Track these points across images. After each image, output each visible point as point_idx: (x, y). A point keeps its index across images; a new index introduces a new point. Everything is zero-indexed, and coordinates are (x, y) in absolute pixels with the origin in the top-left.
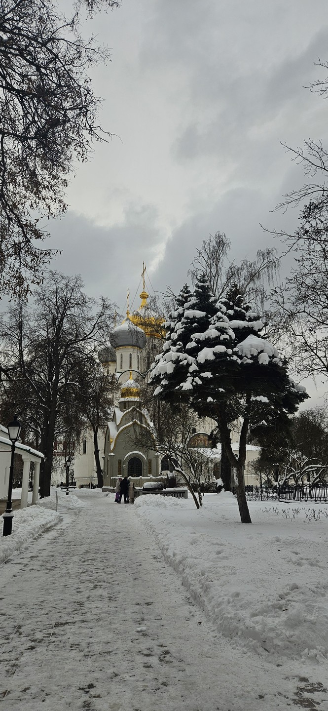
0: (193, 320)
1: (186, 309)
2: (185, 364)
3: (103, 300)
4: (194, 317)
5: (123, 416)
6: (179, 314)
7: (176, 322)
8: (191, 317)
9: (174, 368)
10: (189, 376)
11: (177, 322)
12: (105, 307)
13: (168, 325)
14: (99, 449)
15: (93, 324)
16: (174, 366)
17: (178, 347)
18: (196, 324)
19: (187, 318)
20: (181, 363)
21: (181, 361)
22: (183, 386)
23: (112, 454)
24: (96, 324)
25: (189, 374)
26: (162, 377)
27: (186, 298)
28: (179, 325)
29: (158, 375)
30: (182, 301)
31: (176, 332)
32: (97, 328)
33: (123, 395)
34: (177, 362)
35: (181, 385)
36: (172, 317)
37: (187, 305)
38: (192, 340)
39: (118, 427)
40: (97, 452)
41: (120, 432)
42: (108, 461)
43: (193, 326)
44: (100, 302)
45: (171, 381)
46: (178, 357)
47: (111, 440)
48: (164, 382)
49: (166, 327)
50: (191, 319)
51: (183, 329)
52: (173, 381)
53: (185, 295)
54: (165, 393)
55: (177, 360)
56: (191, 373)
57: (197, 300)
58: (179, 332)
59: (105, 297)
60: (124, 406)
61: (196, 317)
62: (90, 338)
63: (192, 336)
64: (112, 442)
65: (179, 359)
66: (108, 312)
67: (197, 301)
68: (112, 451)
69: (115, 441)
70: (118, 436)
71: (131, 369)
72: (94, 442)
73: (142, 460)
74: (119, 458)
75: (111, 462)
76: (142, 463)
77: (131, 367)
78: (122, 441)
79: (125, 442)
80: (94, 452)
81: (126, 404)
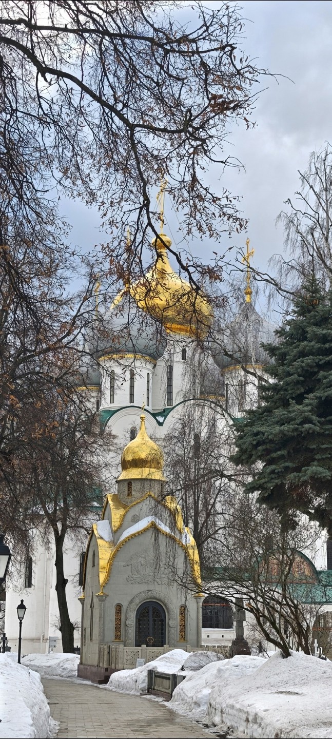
5: (127, 512)
33: (125, 465)
39: (115, 534)
42: (92, 606)
47: (101, 563)
60: (127, 488)
68: (103, 587)
69: (110, 564)
70: (115, 554)
71: (132, 404)
72: (56, 565)
73: (165, 606)
74: (117, 602)
75: (100, 610)
76: (167, 613)
77: (132, 400)
78: (124, 564)
79: (130, 567)
80: (57, 586)
81: (133, 484)
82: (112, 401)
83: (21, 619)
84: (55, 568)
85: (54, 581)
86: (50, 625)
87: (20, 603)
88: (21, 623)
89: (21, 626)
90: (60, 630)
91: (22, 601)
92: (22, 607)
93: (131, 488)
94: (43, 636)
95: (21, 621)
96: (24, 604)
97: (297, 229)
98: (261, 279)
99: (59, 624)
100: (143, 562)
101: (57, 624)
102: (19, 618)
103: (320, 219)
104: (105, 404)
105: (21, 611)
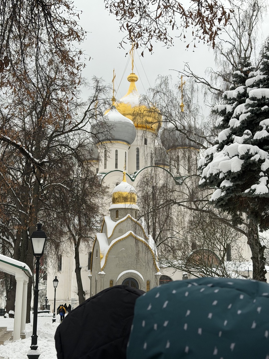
0: (263, 102)
1: (249, 87)
2: (257, 160)
3: (96, 80)
4: (264, 98)
5: (116, 227)
6: (239, 94)
7: (234, 105)
8: (259, 97)
9: (242, 165)
10: (262, 176)
11: (237, 105)
12: (98, 90)
13: (223, 108)
14: (81, 265)
15: (85, 111)
16: (242, 162)
17: (245, 137)
18: (266, 107)
19: (253, 99)
20: (252, 158)
21: (252, 156)
22: (255, 189)
23: (103, 273)
24: (87, 111)
25: (261, 174)
26: (221, 176)
27: (246, 73)
28: (241, 108)
29: (216, 175)
30: (240, 76)
31: (237, 118)
32: (88, 115)
33: (114, 201)
34: (247, 157)
35: (253, 187)
36: (228, 98)
37: (249, 82)
38: (261, 129)
39: (109, 240)
40: (78, 270)
41: (112, 247)
42: (96, 281)
43: (263, 109)
44: (93, 84)
45: (237, 183)
46: (248, 150)
47: (101, 256)
48: (226, 184)
49: (219, 111)
50: (259, 100)
51: (249, 114)
52: (240, 183)
53: (245, 69)
54: (227, 198)
55: (247, 153)
56: (264, 172)
57: (264, 74)
58: (243, 117)
59: (98, 77)
60: (116, 214)
61: (266, 97)
62: (79, 129)
63: (261, 123)
64: (102, 258)
65: (250, 153)
66: (102, 96)
67: (265, 76)
68: (103, 270)
69: (107, 257)
70: (109, 251)
71: (116, 169)
72: (75, 258)
73: (139, 281)
74: (110, 278)
75: (101, 283)
76: (139, 285)
77: (116, 167)
78: (115, 256)
79: (118, 258)
80: (76, 270)
81: (119, 212)
82: (105, 167)
83: (55, 287)
84: (74, 260)
85: (74, 267)
86: (72, 292)
87: (55, 278)
88: (55, 290)
89: (55, 292)
90: (78, 294)
91: (56, 277)
92: (56, 280)
93: (118, 213)
94: (68, 299)
95: (55, 288)
96: (57, 278)
97: (221, 52)
98: (199, 82)
99: (77, 291)
100: (125, 256)
101: (76, 292)
102: (54, 287)
103: (236, 45)
104: (102, 169)
105: (56, 283)
